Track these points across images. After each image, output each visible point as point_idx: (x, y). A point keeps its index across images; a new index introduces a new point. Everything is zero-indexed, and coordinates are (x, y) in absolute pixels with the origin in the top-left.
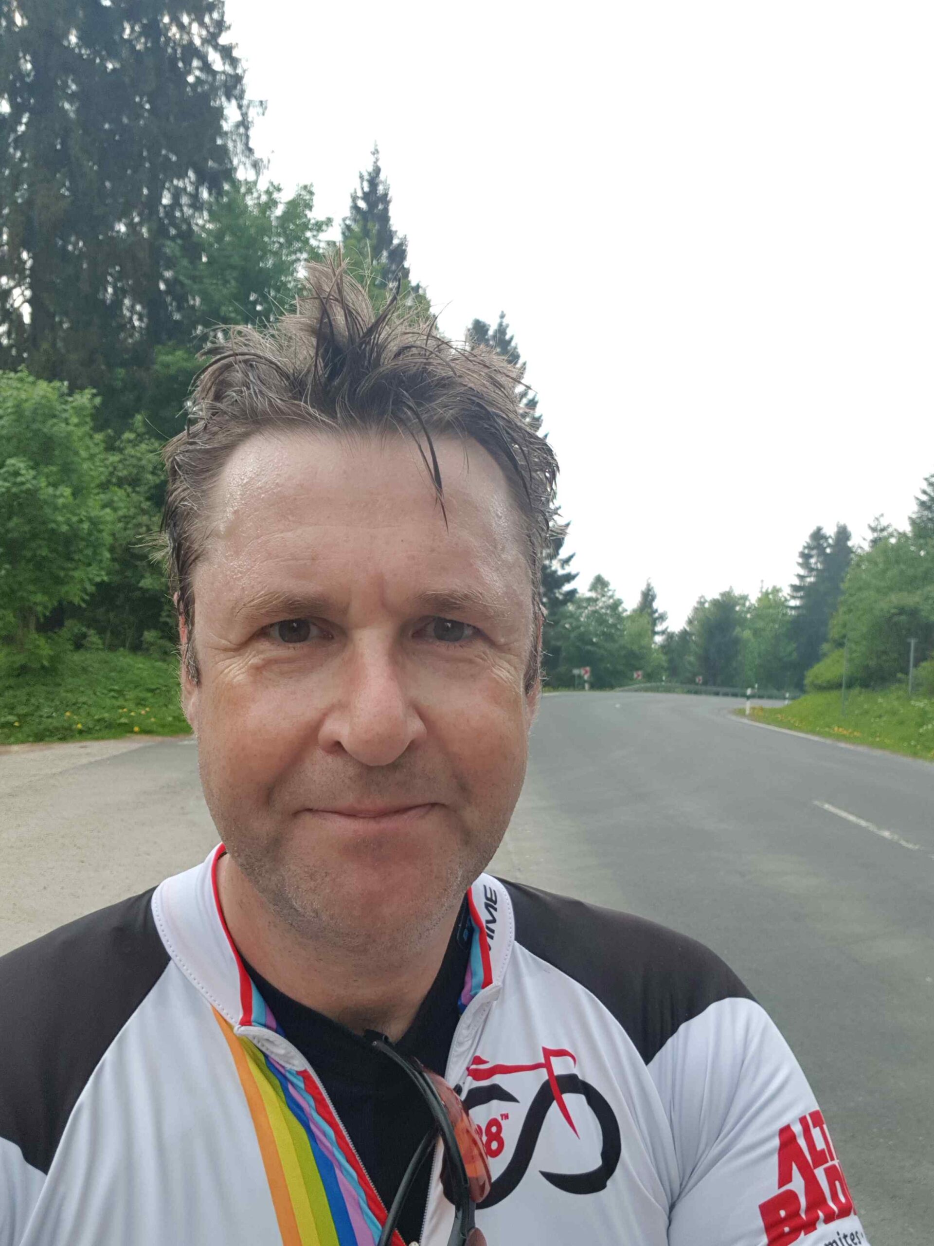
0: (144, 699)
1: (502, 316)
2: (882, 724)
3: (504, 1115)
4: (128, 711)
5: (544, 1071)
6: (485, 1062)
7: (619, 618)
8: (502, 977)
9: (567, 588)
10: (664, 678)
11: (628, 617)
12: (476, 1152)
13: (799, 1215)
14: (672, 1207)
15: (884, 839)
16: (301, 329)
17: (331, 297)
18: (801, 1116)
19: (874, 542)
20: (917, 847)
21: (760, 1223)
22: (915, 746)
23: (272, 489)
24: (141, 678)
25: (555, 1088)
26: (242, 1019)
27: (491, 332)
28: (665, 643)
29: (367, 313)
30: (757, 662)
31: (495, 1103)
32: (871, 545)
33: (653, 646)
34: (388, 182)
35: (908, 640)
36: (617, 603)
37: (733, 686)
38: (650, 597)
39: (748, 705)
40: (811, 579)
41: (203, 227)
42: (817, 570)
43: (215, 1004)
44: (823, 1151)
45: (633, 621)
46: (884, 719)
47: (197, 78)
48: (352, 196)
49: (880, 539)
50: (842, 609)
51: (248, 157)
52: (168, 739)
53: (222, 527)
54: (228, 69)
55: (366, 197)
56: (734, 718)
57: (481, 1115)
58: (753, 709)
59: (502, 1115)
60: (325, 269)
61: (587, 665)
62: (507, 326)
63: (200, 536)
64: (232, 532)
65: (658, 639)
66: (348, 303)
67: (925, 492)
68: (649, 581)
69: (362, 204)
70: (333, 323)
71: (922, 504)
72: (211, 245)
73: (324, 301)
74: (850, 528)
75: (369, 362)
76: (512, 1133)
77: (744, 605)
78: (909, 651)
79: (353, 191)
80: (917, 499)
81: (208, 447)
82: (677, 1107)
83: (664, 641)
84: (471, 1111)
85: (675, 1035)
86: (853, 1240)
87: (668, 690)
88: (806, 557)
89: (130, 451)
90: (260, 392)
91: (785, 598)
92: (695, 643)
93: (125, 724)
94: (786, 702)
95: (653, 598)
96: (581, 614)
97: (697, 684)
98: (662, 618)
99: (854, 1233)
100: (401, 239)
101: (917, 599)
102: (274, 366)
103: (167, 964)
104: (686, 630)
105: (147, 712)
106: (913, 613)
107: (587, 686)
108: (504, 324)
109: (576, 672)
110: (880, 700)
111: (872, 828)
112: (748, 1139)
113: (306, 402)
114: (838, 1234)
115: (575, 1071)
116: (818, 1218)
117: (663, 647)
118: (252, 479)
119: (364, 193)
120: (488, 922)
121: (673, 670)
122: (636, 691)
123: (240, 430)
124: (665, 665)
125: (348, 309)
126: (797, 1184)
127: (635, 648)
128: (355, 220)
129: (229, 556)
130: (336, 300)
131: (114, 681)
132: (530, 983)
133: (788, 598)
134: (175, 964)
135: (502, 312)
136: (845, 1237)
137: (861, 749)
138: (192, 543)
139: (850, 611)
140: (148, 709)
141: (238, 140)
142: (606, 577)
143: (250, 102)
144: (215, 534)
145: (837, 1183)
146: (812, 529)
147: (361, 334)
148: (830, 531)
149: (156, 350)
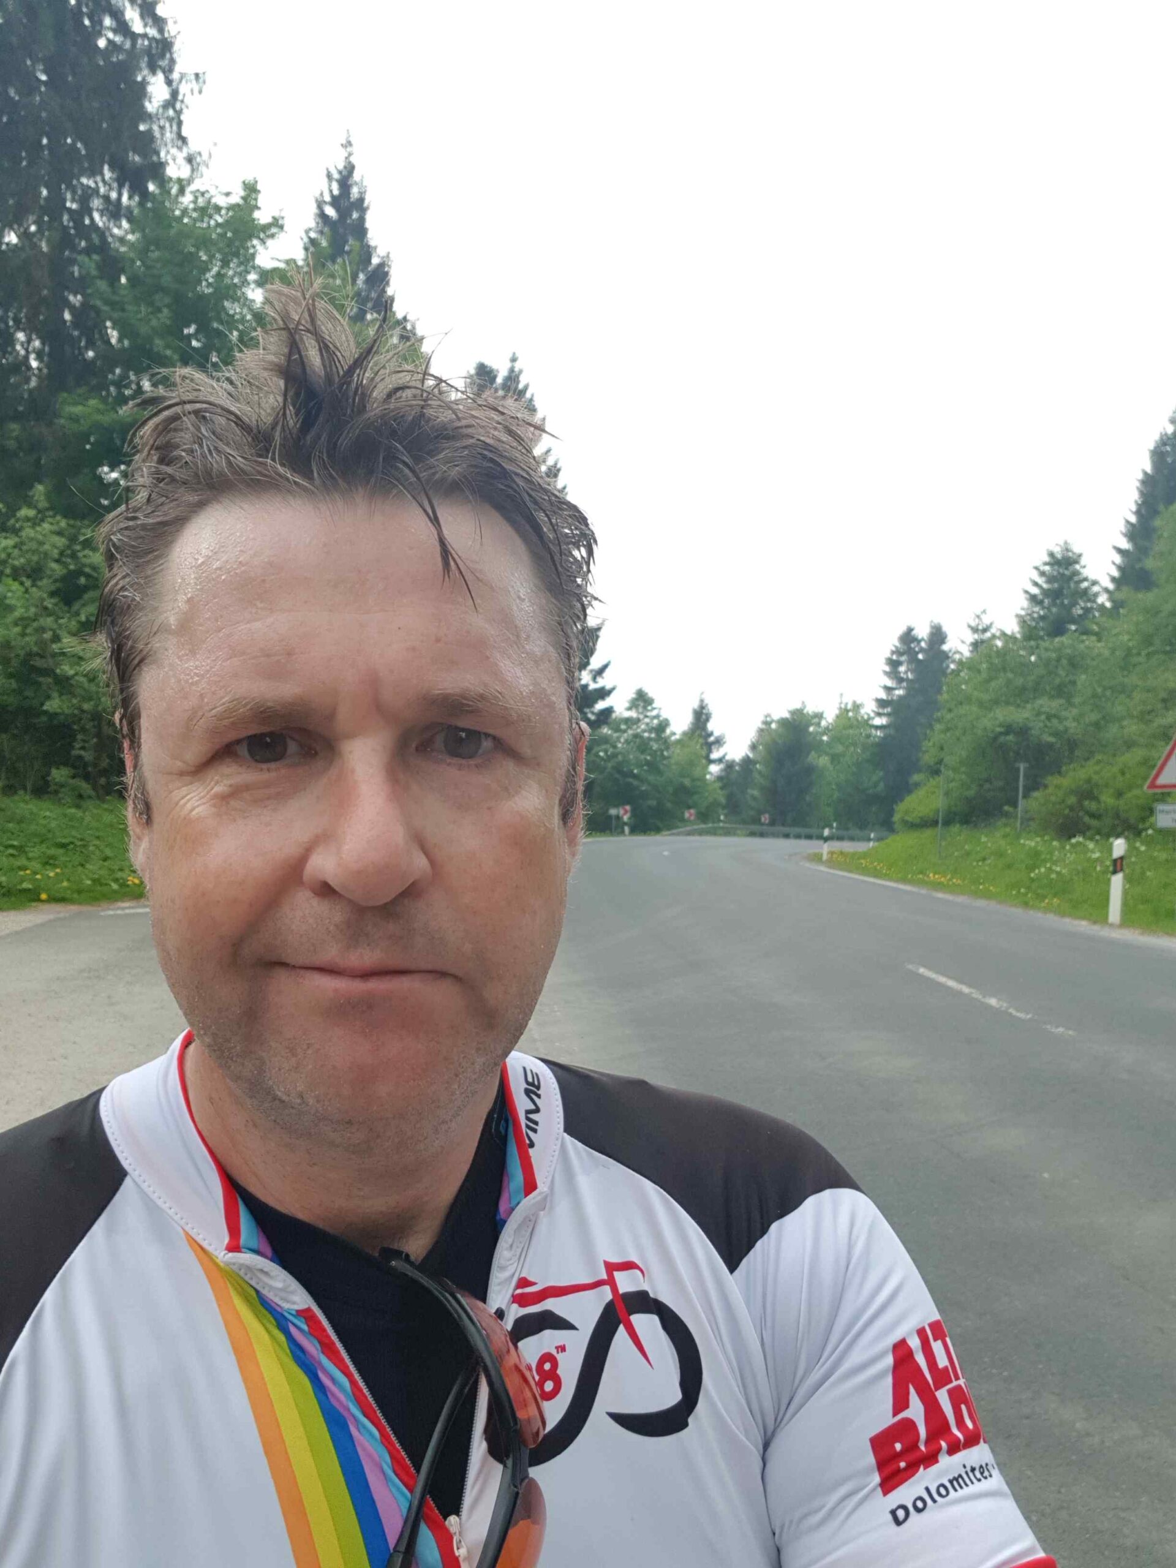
0: (53, 857)
1: (514, 360)
2: (987, 868)
3: (560, 1347)
4: (32, 874)
5: (607, 1289)
6: (532, 1284)
7: (666, 743)
8: (550, 1179)
9: (600, 705)
10: (722, 817)
11: (678, 742)
12: (528, 1394)
13: (918, 1448)
14: (766, 1445)
15: (989, 1007)
16: (265, 369)
17: (302, 327)
18: (919, 1327)
19: (976, 645)
20: (1029, 1016)
21: (870, 1459)
22: (1026, 894)
23: (235, 569)
24: (49, 831)
25: (620, 1309)
26: (228, 1244)
27: (499, 380)
28: (723, 774)
29: (347, 348)
30: (836, 795)
31: (547, 1333)
32: (971, 648)
33: (708, 777)
34: (364, 184)
35: (1017, 765)
36: (663, 726)
37: (805, 826)
38: (704, 717)
39: (825, 849)
40: (900, 692)
41: (122, 240)
42: (907, 680)
43: (187, 1228)
44: (946, 1368)
45: (683, 746)
46: (988, 862)
47: (109, 41)
48: (317, 201)
49: (982, 642)
50: (938, 727)
51: (180, 149)
52: (85, 908)
53: (172, 620)
54: (152, 32)
55: (335, 202)
56: (808, 865)
57: (532, 1349)
58: (832, 853)
59: (557, 1348)
60: (293, 292)
61: (628, 803)
62: (521, 372)
63: (145, 634)
64: (185, 626)
65: (714, 769)
66: (323, 335)
67: (1036, 584)
68: (703, 696)
69: (330, 211)
70: (305, 360)
71: (1033, 598)
72: (133, 261)
73: (293, 331)
74: (945, 629)
75: (352, 411)
76: (570, 1369)
77: (819, 724)
78: (1017, 779)
79: (317, 194)
80: (1026, 592)
81: (151, 521)
82: (769, 1324)
83: (722, 770)
84: (520, 1344)
85: (765, 1237)
86: (982, 1473)
87: (727, 833)
88: (894, 664)
89: (28, 532)
90: (216, 448)
91: (868, 715)
92: (760, 772)
93: (29, 890)
94: (871, 844)
95: (708, 717)
96: (618, 738)
97: (763, 824)
98: (719, 742)
99: (984, 1466)
100: (383, 257)
101: (1026, 715)
102: (232, 417)
103: (123, 1180)
104: (748, 757)
105: (57, 874)
106: (1023, 732)
107: (627, 829)
108: (517, 369)
109: (613, 812)
110: (984, 839)
111: (976, 995)
112: (856, 1357)
113: (273, 460)
114: (964, 1466)
115: (645, 1287)
116: (940, 1449)
117: (720, 778)
118: (209, 557)
119: (332, 196)
120: (528, 1112)
121: (733, 806)
122: (689, 834)
123: (193, 498)
124: (723, 800)
125: (323, 342)
126: (916, 1410)
127: (687, 782)
128: (321, 232)
129: (183, 656)
130: (308, 331)
131: (13, 833)
132: (584, 1182)
133: (872, 715)
134: (134, 1181)
135: (514, 353)
136: (973, 1470)
137: (960, 899)
138: (135, 642)
139: (948, 729)
140: (58, 870)
141: (167, 125)
142: (651, 694)
143: (182, 76)
144: (164, 629)
145: (963, 1407)
146: (901, 630)
147: (341, 373)
148: (922, 632)
149: (60, 400)
